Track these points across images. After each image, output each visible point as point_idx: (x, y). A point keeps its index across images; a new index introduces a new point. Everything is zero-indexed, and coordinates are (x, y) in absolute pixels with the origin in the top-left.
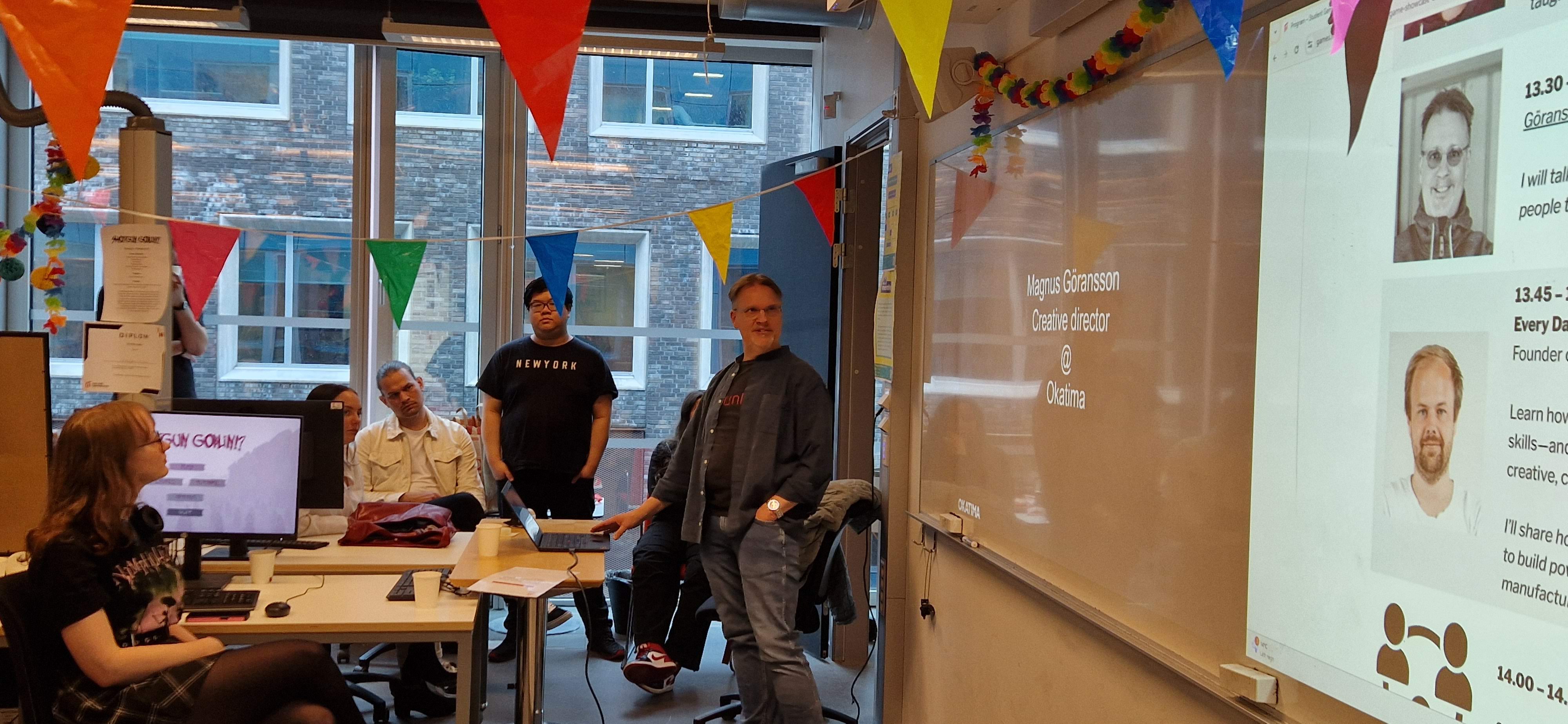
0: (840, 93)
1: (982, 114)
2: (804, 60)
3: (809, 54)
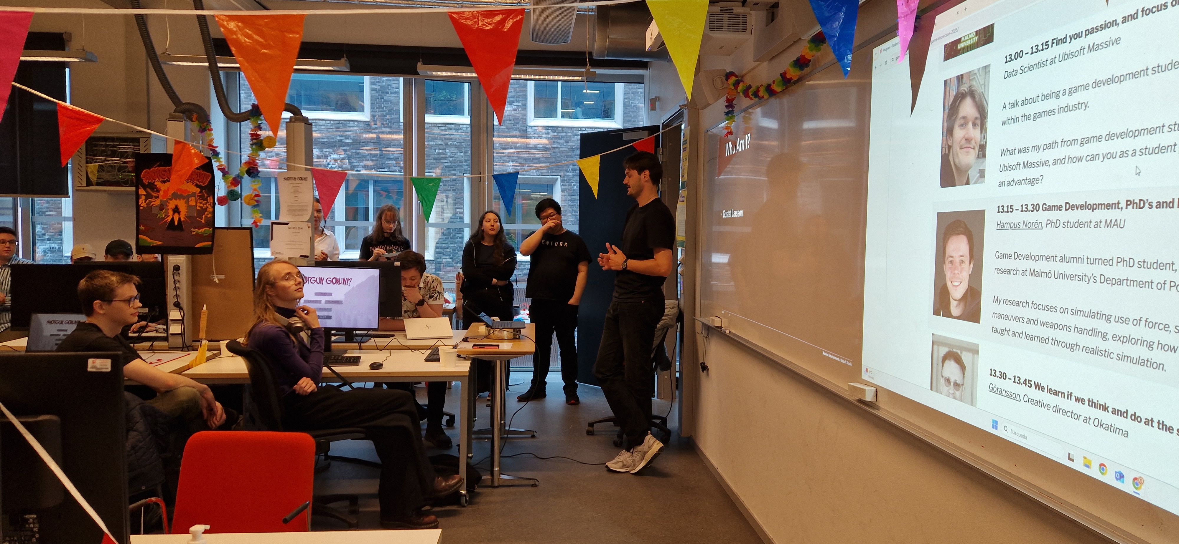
0: (658, 97)
1: (730, 104)
2: (639, 80)
3: (642, 77)
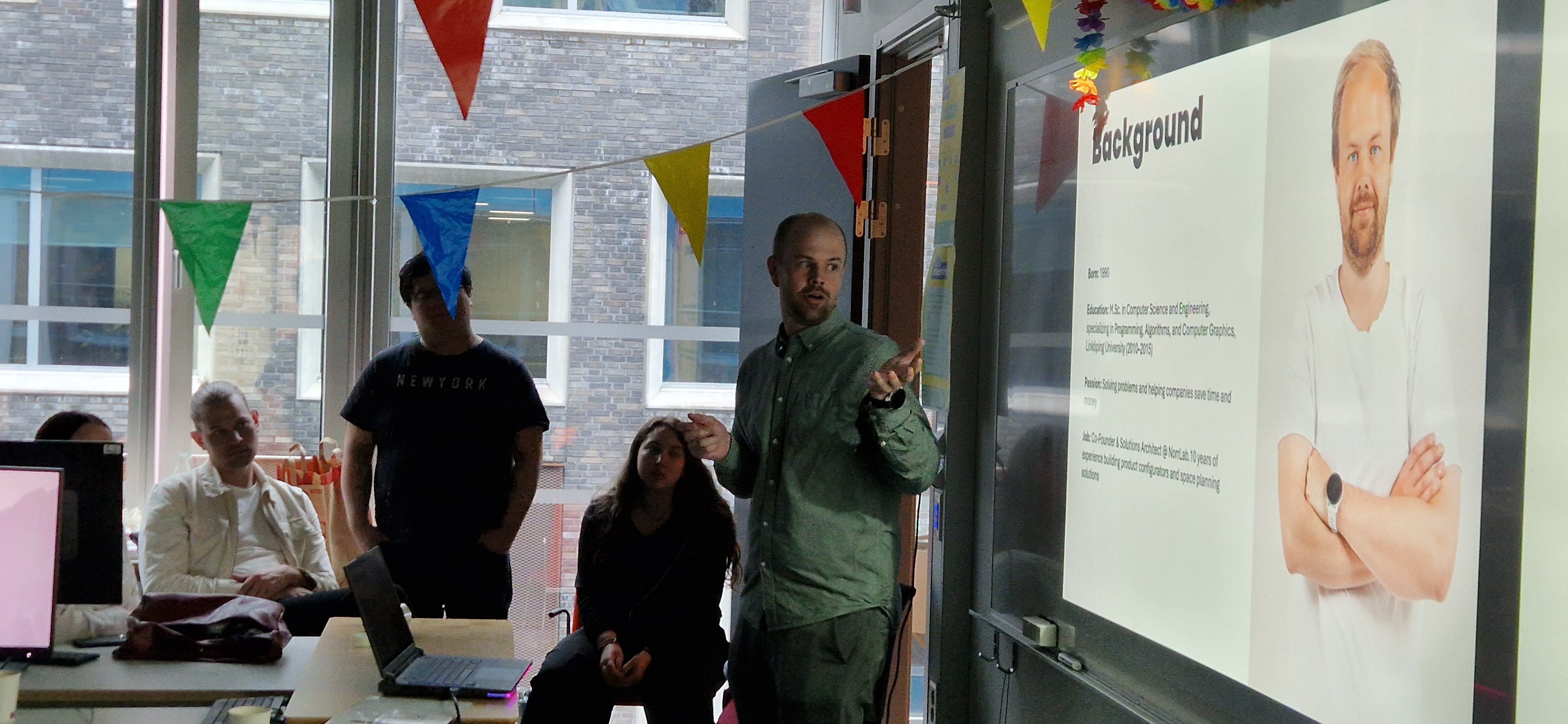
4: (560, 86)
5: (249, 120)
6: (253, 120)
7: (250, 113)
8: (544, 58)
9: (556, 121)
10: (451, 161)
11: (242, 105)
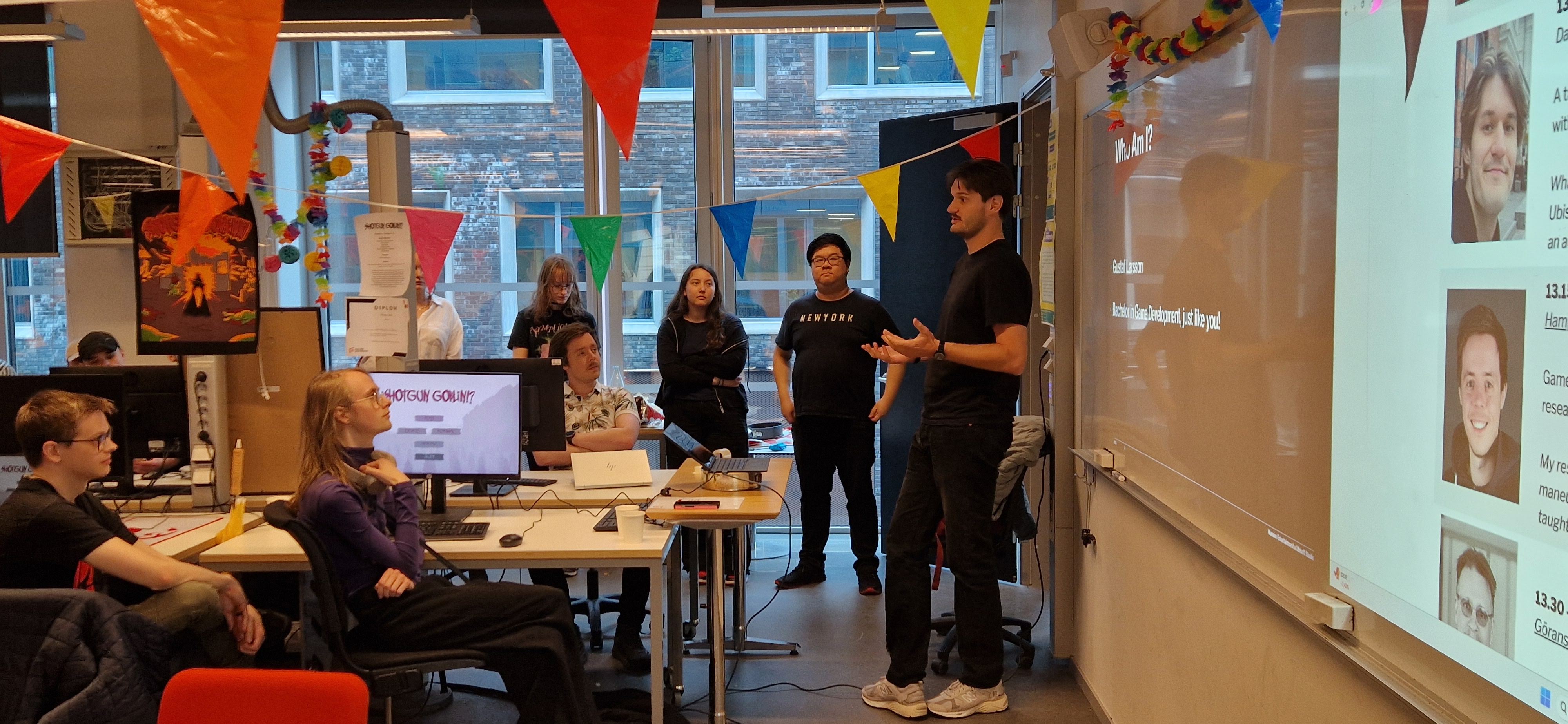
4: (865, 134)
5: (677, 166)
6: (680, 166)
7: (677, 162)
8: (854, 116)
9: (862, 156)
10: (798, 185)
11: (672, 158)
